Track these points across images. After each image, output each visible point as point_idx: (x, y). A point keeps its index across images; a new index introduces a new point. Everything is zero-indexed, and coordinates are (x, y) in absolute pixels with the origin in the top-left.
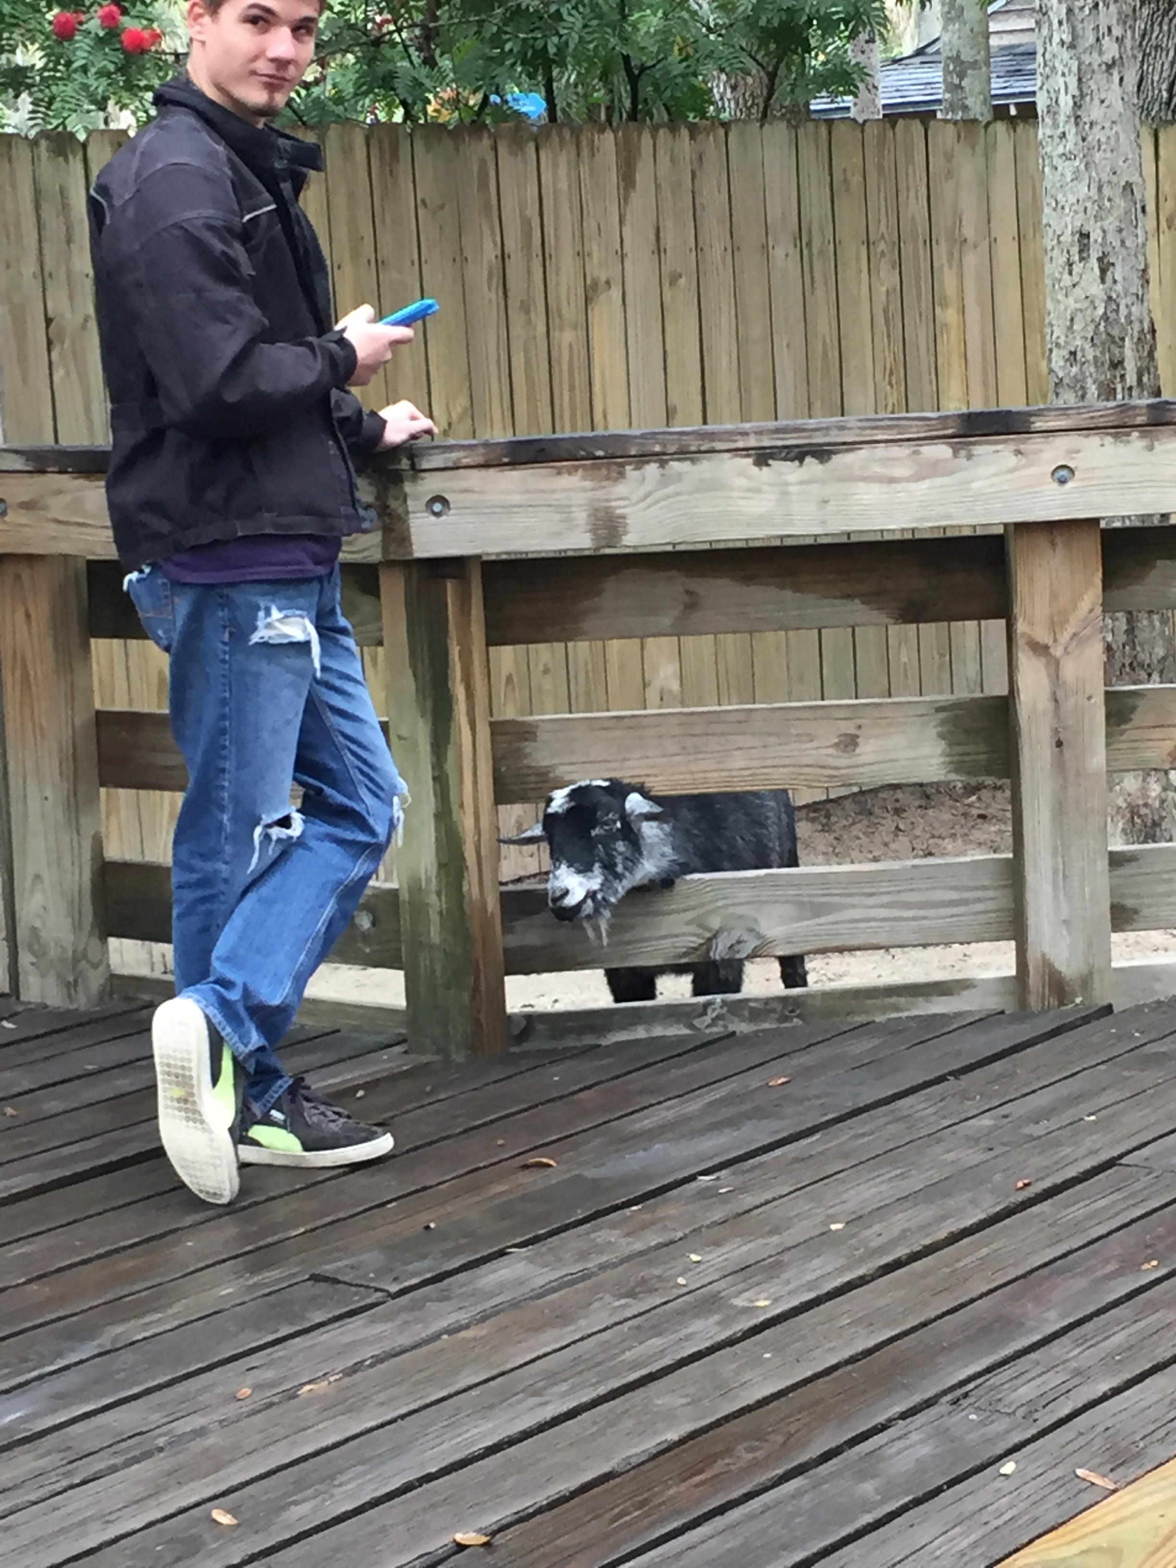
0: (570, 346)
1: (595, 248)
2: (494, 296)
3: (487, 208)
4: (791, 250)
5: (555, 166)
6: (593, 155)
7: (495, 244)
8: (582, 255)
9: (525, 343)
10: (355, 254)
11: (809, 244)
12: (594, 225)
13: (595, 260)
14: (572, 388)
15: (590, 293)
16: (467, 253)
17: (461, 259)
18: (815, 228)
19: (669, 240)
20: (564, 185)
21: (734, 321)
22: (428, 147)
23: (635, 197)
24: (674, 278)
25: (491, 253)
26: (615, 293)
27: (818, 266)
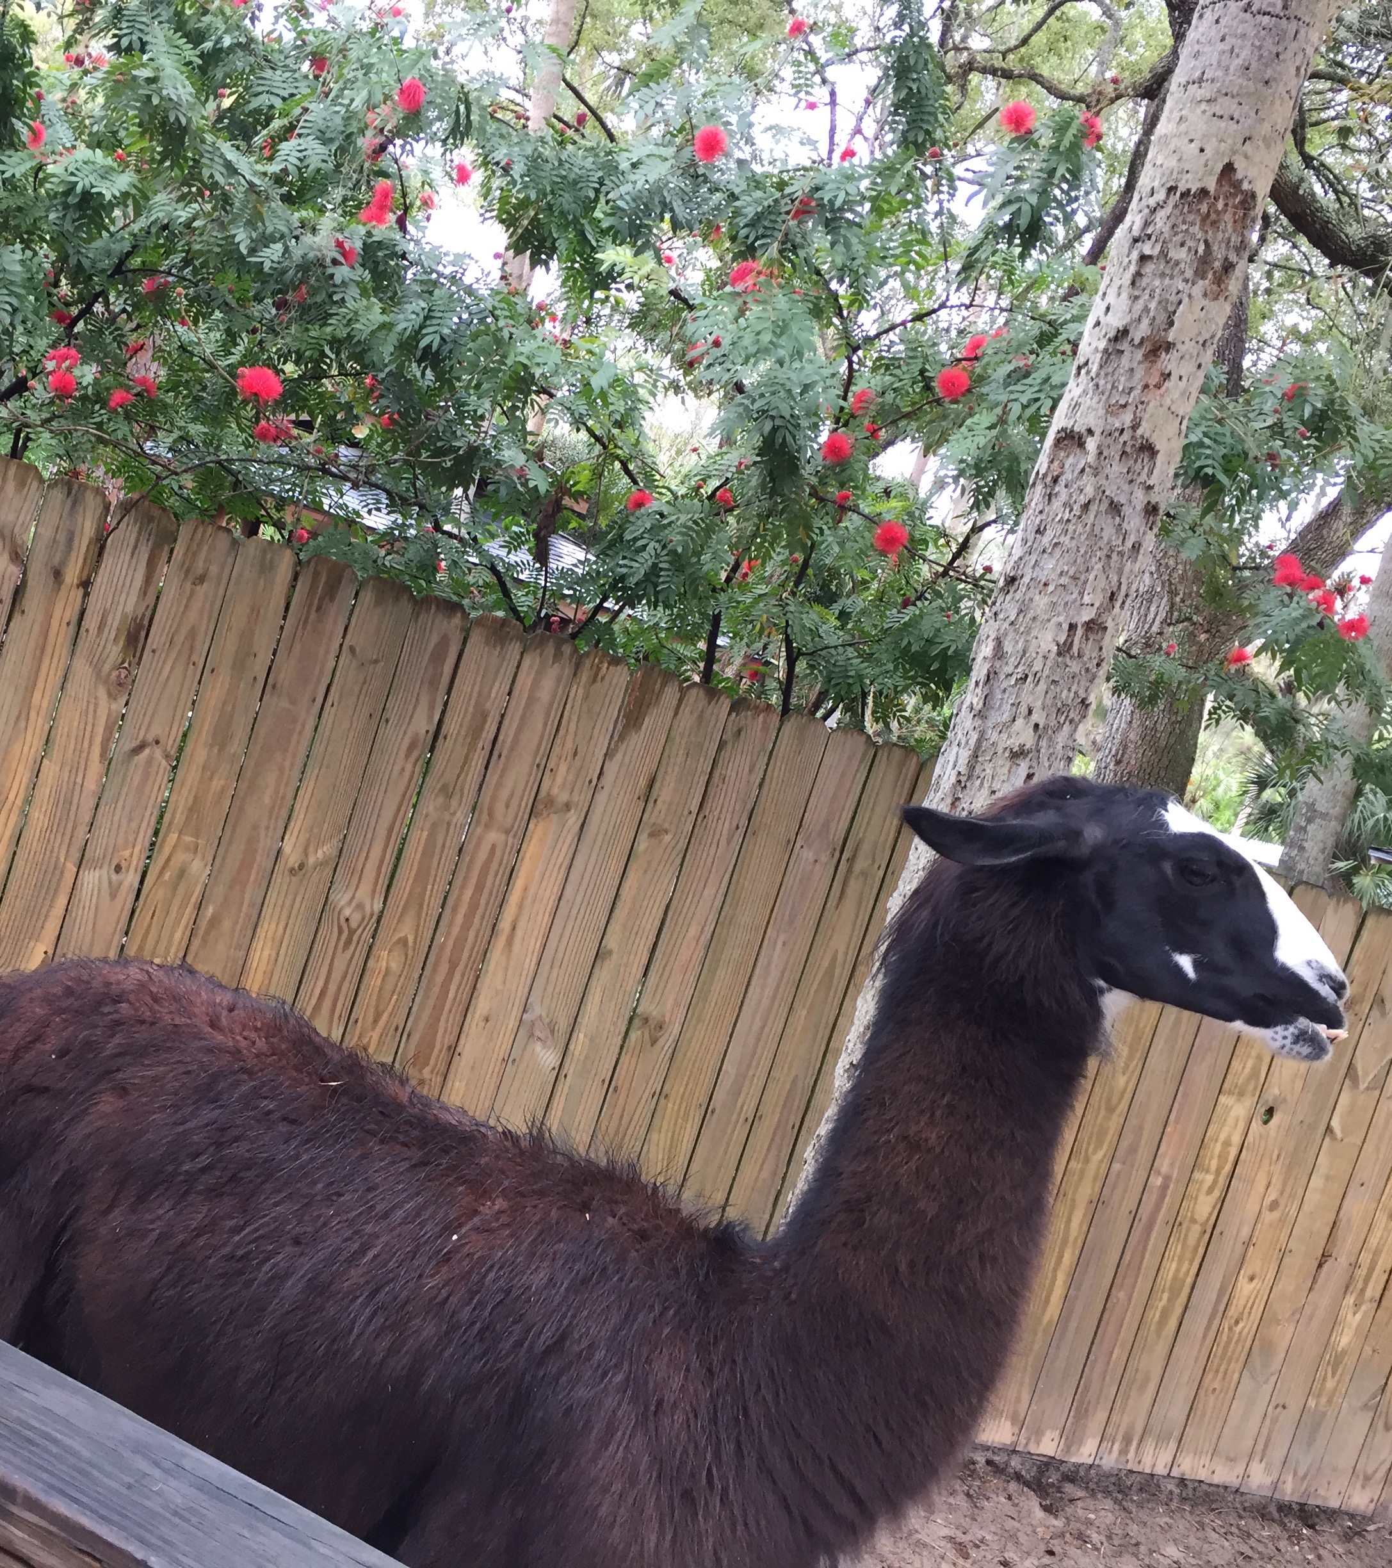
0: (493, 847)
1: (563, 768)
2: (409, 767)
3: (433, 684)
4: (824, 858)
5: (540, 672)
6: (594, 681)
7: (430, 717)
8: (543, 769)
9: (434, 826)
10: (240, 665)
11: (852, 860)
12: (569, 745)
13: (559, 779)
14: (479, 887)
15: (540, 806)
16: (392, 714)
17: (380, 717)
18: (866, 848)
19: (665, 792)
20: (544, 695)
21: (720, 898)
22: (379, 602)
23: (636, 741)
24: (656, 833)
25: (422, 724)
26: (573, 820)
27: (854, 885)
